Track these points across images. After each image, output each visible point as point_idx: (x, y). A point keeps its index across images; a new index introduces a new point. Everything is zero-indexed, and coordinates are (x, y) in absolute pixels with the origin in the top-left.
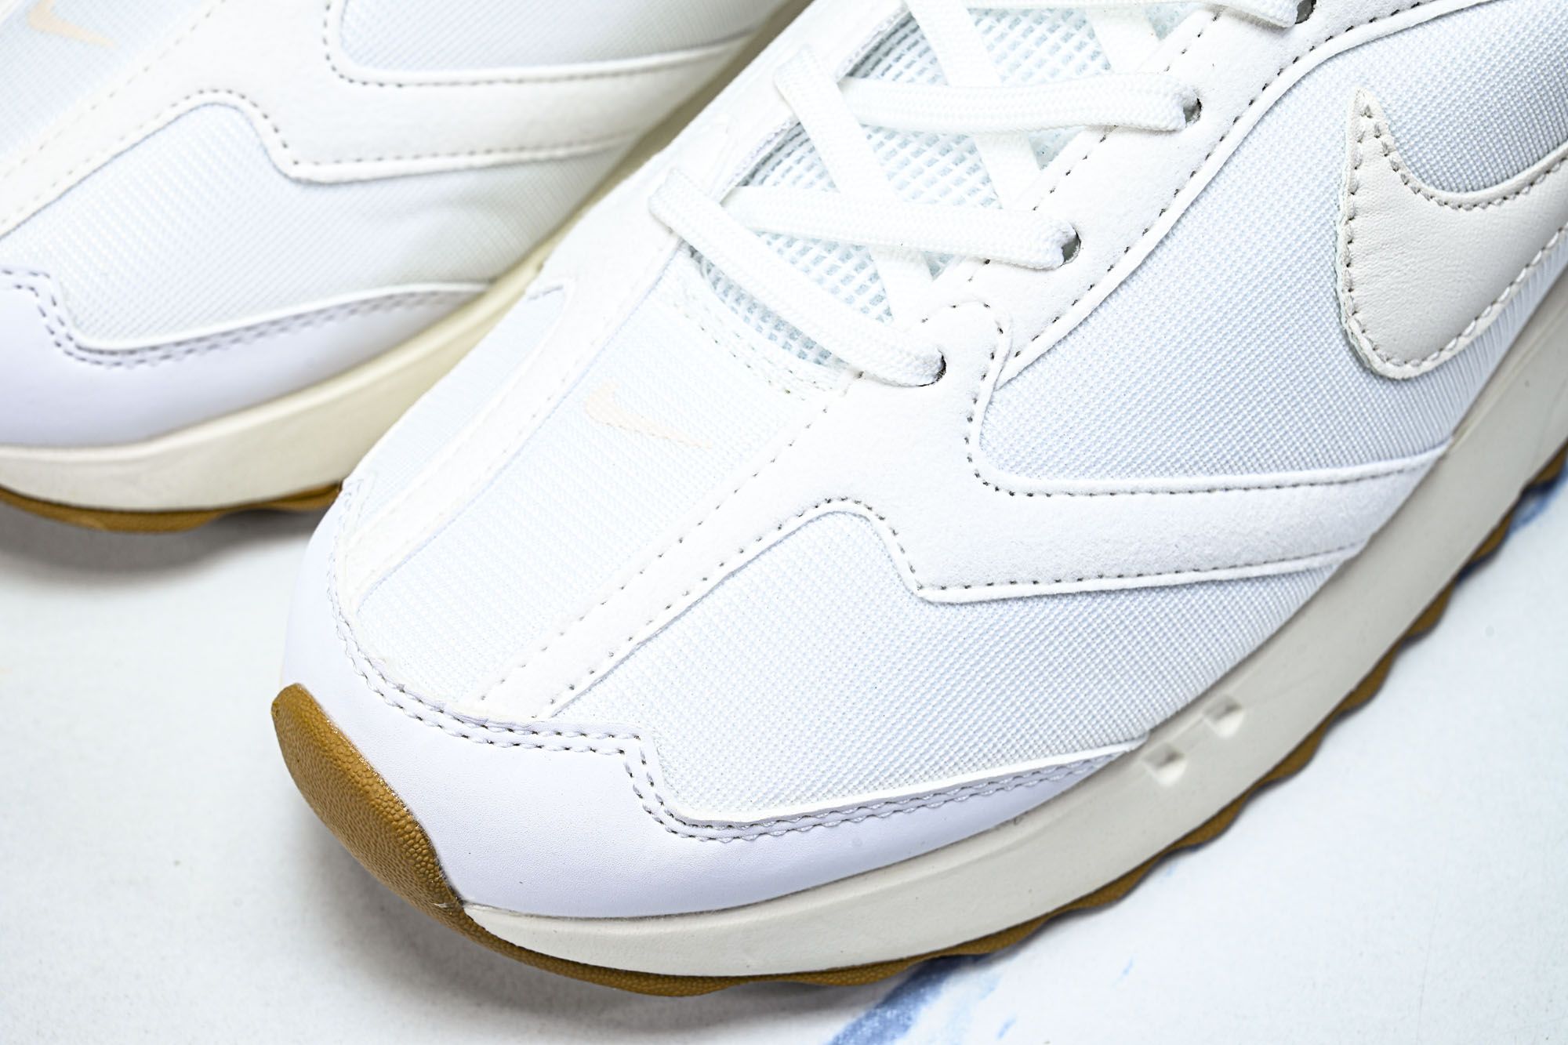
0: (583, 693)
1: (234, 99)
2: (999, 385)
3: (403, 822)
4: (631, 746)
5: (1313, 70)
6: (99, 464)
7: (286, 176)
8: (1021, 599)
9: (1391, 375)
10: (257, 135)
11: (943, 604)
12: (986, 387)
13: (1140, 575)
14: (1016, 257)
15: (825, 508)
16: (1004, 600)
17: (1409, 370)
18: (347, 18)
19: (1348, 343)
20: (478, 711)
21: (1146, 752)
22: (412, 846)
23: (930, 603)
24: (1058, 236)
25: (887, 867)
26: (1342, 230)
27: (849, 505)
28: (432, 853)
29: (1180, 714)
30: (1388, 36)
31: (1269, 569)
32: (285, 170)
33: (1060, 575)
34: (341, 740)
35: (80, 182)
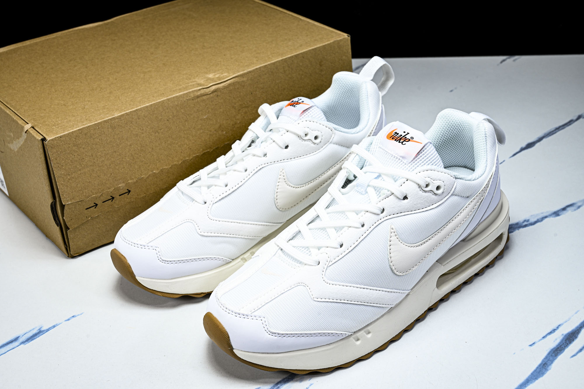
0: (256, 311)
1: (192, 221)
2: (328, 266)
3: (224, 331)
4: (263, 319)
5: (384, 221)
6: (162, 283)
7: (199, 234)
8: (331, 302)
9: (398, 274)
10: (195, 227)
11: (317, 301)
12: (326, 267)
13: (351, 301)
14: (332, 246)
15: (299, 284)
16: (328, 302)
17: (401, 274)
18: (212, 209)
19: (390, 267)
20: (239, 312)
21: (353, 336)
22: (225, 335)
23: (315, 301)
24: (339, 243)
25: (306, 349)
26: (389, 247)
27: (303, 284)
28: (229, 337)
29: (360, 330)
30: (396, 217)
31: (374, 305)
32: (199, 233)
33: (337, 299)
34: (215, 318)
35: (165, 233)
